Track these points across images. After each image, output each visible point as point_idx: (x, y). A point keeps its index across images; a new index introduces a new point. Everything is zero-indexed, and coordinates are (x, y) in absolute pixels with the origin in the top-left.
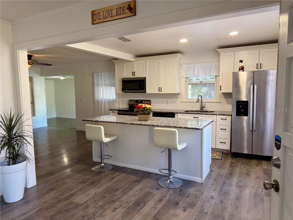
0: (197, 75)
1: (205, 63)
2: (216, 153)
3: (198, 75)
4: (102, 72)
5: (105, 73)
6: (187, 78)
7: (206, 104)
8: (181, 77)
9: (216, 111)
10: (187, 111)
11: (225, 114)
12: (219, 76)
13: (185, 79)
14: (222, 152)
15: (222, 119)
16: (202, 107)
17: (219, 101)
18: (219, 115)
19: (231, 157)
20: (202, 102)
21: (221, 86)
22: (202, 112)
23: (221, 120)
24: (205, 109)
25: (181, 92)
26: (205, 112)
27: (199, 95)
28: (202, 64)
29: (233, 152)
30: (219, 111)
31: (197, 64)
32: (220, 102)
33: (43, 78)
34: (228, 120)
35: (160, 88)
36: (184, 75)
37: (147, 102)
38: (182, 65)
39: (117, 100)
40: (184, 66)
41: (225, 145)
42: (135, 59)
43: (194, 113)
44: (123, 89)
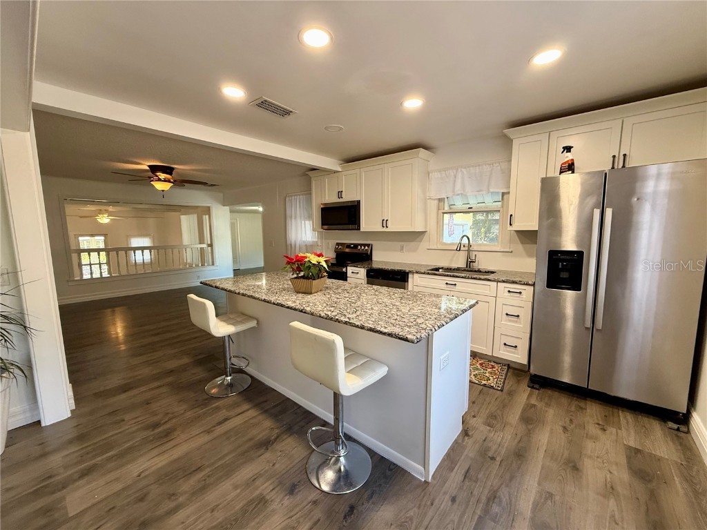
0: (459, 192)
1: (479, 166)
2: (493, 367)
3: (462, 192)
4: (297, 195)
5: (301, 197)
6: (441, 200)
7: (480, 255)
8: (428, 198)
9: (500, 271)
10: (437, 269)
11: (517, 279)
12: (509, 193)
13: (436, 202)
14: (509, 365)
15: (509, 292)
16: (470, 262)
17: (508, 250)
18: (504, 282)
19: (529, 386)
20: (469, 251)
21: (511, 215)
22: (468, 271)
23: (507, 294)
24: (476, 266)
25: (428, 230)
26: (475, 271)
27: (464, 236)
28: (471, 168)
29: (535, 375)
30: (505, 272)
31: (461, 171)
32: (511, 250)
33: (227, 208)
34: (524, 295)
35: (385, 222)
36: (434, 193)
37: (365, 247)
38: (430, 174)
39: (319, 244)
40: (434, 175)
41: (514, 353)
42: (342, 168)
43: (447, 276)
44: (323, 224)
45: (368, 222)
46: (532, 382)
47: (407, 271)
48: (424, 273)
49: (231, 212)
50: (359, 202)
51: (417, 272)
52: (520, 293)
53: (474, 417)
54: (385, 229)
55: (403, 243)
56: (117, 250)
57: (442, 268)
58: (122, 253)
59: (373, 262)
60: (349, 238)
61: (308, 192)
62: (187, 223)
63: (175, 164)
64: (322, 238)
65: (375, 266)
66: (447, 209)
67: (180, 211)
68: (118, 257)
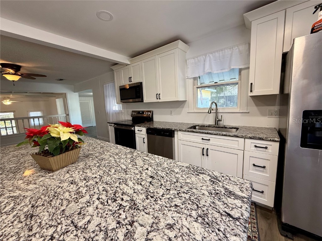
0: (208, 71)
1: (222, 50)
4: (109, 83)
6: (195, 79)
7: (224, 115)
8: (187, 78)
10: (194, 127)
11: (263, 136)
12: (248, 68)
13: (192, 80)
14: (255, 204)
15: (256, 146)
16: (217, 121)
17: (246, 111)
18: (251, 138)
20: (217, 113)
21: (251, 84)
23: (254, 148)
25: (187, 99)
26: (222, 128)
27: (213, 103)
28: (216, 53)
31: (209, 56)
32: (248, 111)
33: (77, 94)
34: (270, 150)
35: (158, 95)
36: (190, 74)
37: (148, 113)
38: (187, 61)
39: (123, 112)
40: (190, 62)
41: (261, 197)
43: (203, 133)
44: (121, 99)
45: (148, 97)
47: (173, 129)
48: (185, 131)
49: (80, 96)
50: (141, 83)
51: (180, 130)
52: (266, 148)
54: (158, 100)
55: (171, 109)
56: (23, 119)
57: (198, 126)
58: (26, 120)
59: (154, 123)
60: (139, 107)
61: (113, 80)
62: (59, 103)
64: (124, 108)
65: (156, 126)
66: (199, 85)
67: (55, 97)
68: (23, 122)
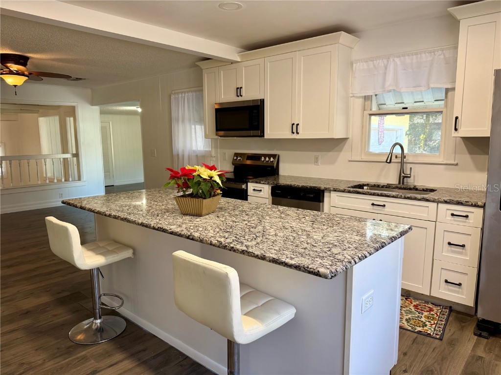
0: (391, 88)
1: (416, 54)
2: (431, 310)
3: (394, 88)
4: (185, 92)
5: (190, 94)
6: (367, 98)
7: (416, 168)
8: (351, 95)
9: (442, 189)
10: (361, 186)
11: (463, 200)
12: (454, 89)
13: (361, 100)
14: (451, 307)
15: (453, 215)
16: (403, 177)
17: (452, 162)
18: (446, 202)
19: (475, 334)
20: (402, 163)
21: (457, 118)
22: (400, 188)
23: (450, 218)
24: (411, 182)
25: (350, 136)
26: (410, 189)
27: (396, 144)
28: (407, 57)
29: (483, 319)
30: (448, 190)
31: (394, 60)
32: (456, 162)
33: (96, 109)
34: (471, 219)
35: (295, 127)
36: (358, 89)
37: (270, 159)
38: (354, 65)
39: (213, 154)
40: (359, 67)
41: (458, 292)
42: (242, 57)
43: (374, 194)
44: (218, 130)
45: (274, 127)
46: (479, 329)
47: (323, 187)
48: (344, 191)
49: (102, 113)
50: (262, 101)
51: (335, 190)
52: (467, 217)
53: (405, 371)
54: (295, 136)
55: (317, 153)
57: (367, 185)
59: (280, 177)
60: (249, 146)
61: (198, 87)
62: (47, 127)
63: (30, 52)
64: (216, 147)
65: (282, 181)
66: (375, 109)
67: (37, 112)
